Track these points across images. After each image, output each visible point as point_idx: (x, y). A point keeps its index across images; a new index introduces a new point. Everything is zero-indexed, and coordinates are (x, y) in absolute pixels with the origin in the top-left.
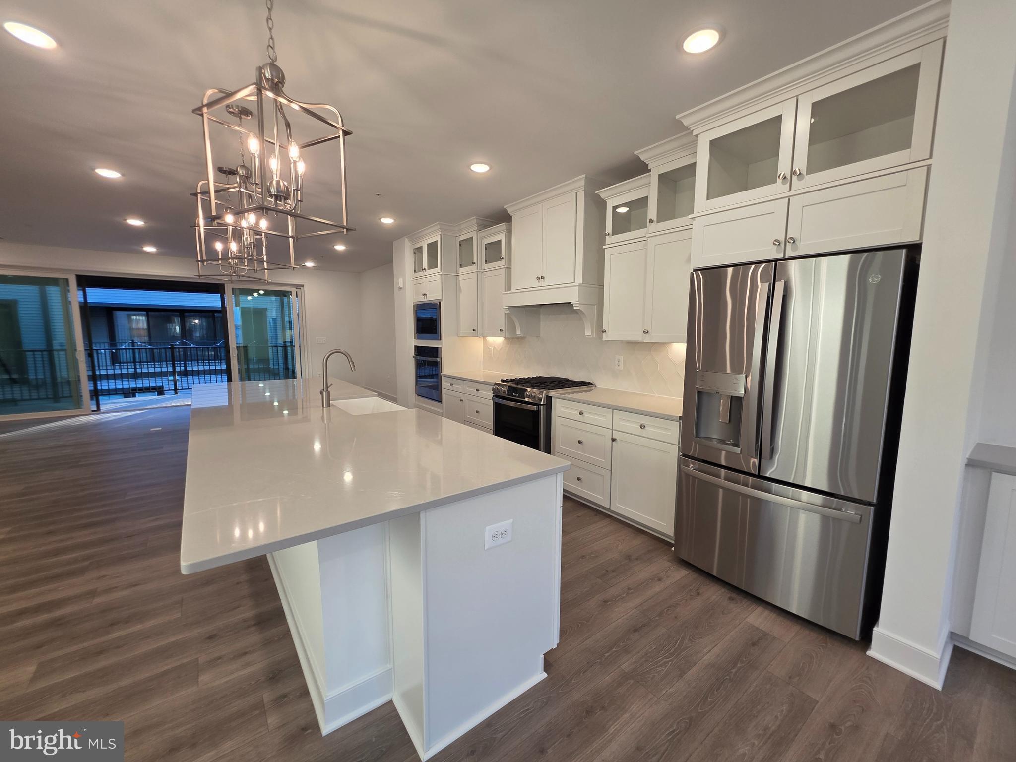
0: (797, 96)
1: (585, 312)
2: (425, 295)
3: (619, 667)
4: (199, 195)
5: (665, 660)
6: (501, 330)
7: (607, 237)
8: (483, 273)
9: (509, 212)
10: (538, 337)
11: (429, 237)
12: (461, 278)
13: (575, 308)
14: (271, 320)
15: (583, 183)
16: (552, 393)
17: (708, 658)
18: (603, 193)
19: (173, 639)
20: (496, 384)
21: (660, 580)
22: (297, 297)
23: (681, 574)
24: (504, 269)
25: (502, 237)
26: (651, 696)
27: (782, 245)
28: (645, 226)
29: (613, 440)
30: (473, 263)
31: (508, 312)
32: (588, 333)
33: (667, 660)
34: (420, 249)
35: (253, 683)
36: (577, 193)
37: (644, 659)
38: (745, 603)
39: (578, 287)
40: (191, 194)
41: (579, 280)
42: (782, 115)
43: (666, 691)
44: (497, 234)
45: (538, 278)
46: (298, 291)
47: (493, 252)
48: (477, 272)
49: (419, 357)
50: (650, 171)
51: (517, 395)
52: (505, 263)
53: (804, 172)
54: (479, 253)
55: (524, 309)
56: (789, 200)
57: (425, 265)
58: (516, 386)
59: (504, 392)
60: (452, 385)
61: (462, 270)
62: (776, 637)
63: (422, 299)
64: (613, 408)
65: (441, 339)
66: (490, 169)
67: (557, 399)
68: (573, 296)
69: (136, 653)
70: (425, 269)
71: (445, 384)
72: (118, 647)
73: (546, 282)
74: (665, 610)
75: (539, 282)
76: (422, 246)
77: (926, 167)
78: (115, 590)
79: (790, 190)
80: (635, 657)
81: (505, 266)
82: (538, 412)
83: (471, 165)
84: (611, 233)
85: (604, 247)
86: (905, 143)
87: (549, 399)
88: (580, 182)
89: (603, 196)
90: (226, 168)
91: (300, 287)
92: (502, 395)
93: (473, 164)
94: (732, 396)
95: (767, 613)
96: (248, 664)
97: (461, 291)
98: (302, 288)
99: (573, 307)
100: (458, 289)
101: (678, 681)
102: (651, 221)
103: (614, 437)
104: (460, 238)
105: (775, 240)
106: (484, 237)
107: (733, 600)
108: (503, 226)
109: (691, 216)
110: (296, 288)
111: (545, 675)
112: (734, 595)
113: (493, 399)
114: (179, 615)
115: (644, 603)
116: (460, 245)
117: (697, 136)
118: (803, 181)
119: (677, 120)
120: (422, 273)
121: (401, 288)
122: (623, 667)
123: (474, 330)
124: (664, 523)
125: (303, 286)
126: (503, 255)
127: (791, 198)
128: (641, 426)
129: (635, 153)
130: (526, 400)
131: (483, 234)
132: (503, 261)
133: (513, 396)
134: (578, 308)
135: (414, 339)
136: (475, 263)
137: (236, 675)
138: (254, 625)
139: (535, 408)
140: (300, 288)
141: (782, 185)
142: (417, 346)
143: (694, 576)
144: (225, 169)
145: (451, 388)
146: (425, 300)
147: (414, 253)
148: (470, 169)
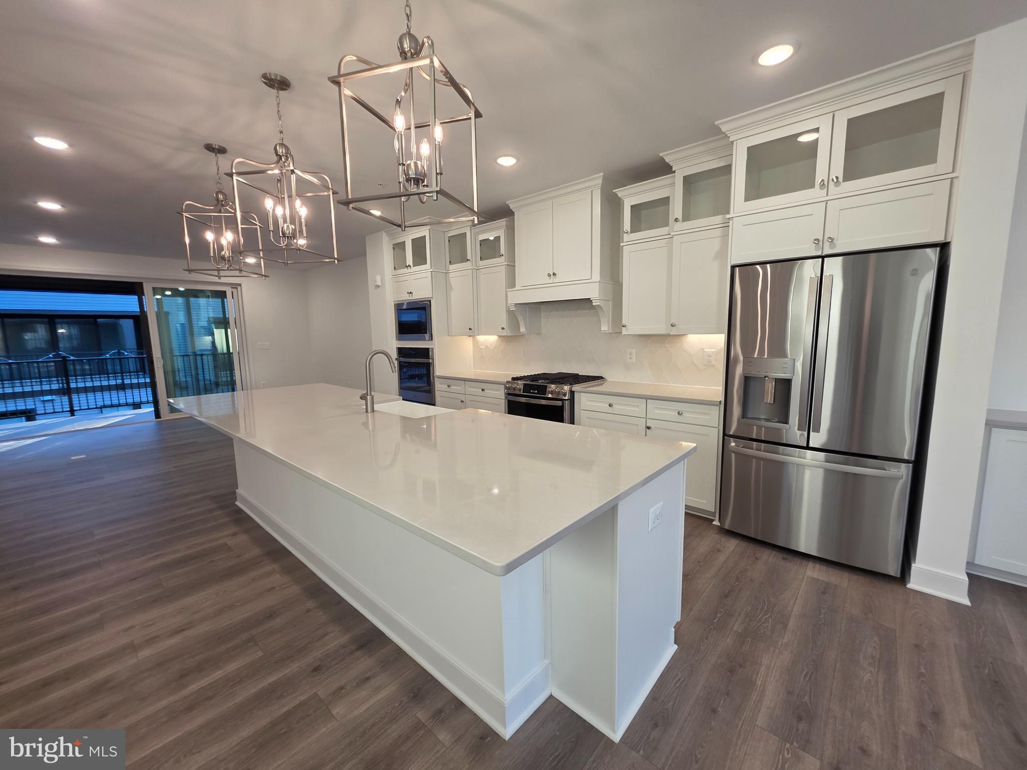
0: (834, 111)
1: (603, 308)
2: (411, 293)
3: (732, 629)
4: (234, 175)
5: (765, 617)
6: (503, 329)
7: (625, 235)
8: (478, 270)
9: (511, 208)
10: (539, 334)
11: (415, 232)
12: (451, 275)
13: (594, 304)
14: (178, 325)
15: (600, 181)
16: (576, 388)
17: (797, 610)
18: (621, 192)
19: (272, 679)
20: (508, 382)
21: (719, 551)
22: (233, 298)
23: (732, 544)
24: (504, 266)
25: (501, 233)
26: (772, 649)
27: (821, 244)
28: (667, 225)
29: (649, 428)
30: (468, 260)
31: (514, 309)
32: (604, 328)
33: (766, 616)
34: (402, 245)
35: (397, 705)
36: (592, 191)
37: (747, 620)
38: (797, 560)
39: (598, 283)
40: (225, 174)
41: (597, 277)
42: (819, 128)
43: (782, 642)
44: (494, 231)
45: (549, 275)
46: (235, 291)
47: (489, 249)
48: (472, 269)
49: (403, 359)
50: (674, 172)
51: (536, 392)
52: (505, 261)
53: (841, 179)
54: (472, 249)
55: (527, 306)
56: (826, 204)
57: (409, 260)
58: (531, 383)
59: (520, 390)
60: (449, 386)
61: (452, 267)
62: (836, 584)
63: (405, 297)
64: (647, 398)
65: (432, 340)
66: (517, 162)
67: (582, 393)
68: (593, 292)
69: (237, 701)
70: (409, 266)
71: (439, 386)
72: (209, 698)
73: (558, 279)
74: (739, 576)
75: (550, 279)
76: (405, 241)
77: (950, 180)
78: (156, 639)
79: (827, 195)
80: (739, 619)
81: (506, 263)
82: (562, 407)
83: (498, 158)
84: (629, 230)
85: (621, 244)
86: (931, 158)
87: (572, 393)
88: (597, 180)
89: (620, 195)
90: (215, 145)
91: (236, 286)
92: (517, 392)
93: (501, 157)
94: (776, 379)
95: (818, 566)
96: (378, 689)
97: (451, 289)
98: (239, 288)
99: (592, 303)
100: (448, 288)
101: (785, 633)
102: (676, 220)
103: (648, 425)
104: (449, 233)
105: (815, 240)
106: (479, 233)
107: (786, 559)
108: (503, 222)
109: (728, 216)
110: (232, 288)
111: (676, 647)
112: (785, 556)
113: (506, 397)
114: (260, 654)
115: (719, 571)
116: (449, 241)
117: (732, 142)
118: (840, 187)
119: (716, 125)
120: (405, 270)
121: (378, 286)
122: (735, 628)
123: (470, 329)
124: (704, 500)
125: (240, 285)
126: (503, 251)
127: (829, 202)
128: (679, 413)
129: (660, 155)
130: (550, 396)
131: (477, 230)
132: (503, 258)
133: (531, 393)
134: (598, 304)
135: (396, 340)
136: (469, 260)
137: (372, 702)
138: (357, 649)
139: (559, 403)
140: (237, 288)
141: (820, 190)
142: (399, 348)
143: (744, 544)
144: (214, 147)
145: (448, 390)
146: (411, 298)
147: (394, 248)
148: (497, 163)
